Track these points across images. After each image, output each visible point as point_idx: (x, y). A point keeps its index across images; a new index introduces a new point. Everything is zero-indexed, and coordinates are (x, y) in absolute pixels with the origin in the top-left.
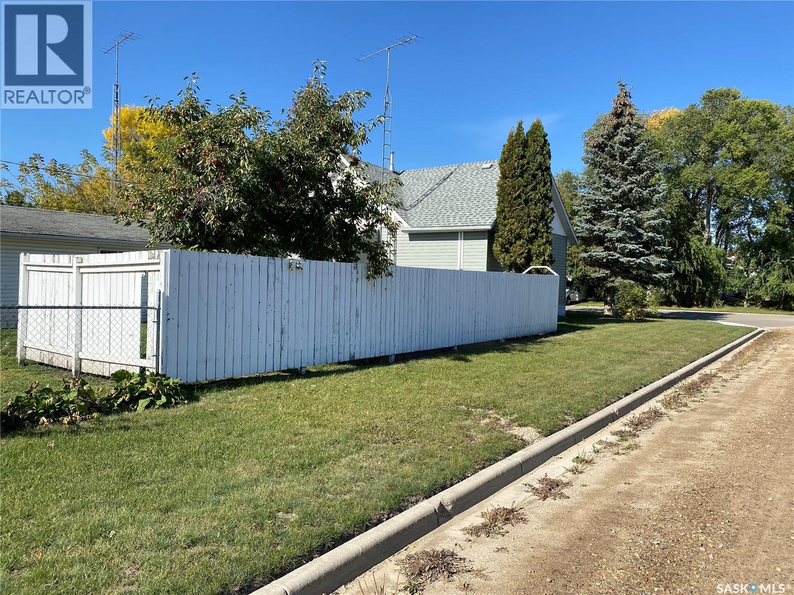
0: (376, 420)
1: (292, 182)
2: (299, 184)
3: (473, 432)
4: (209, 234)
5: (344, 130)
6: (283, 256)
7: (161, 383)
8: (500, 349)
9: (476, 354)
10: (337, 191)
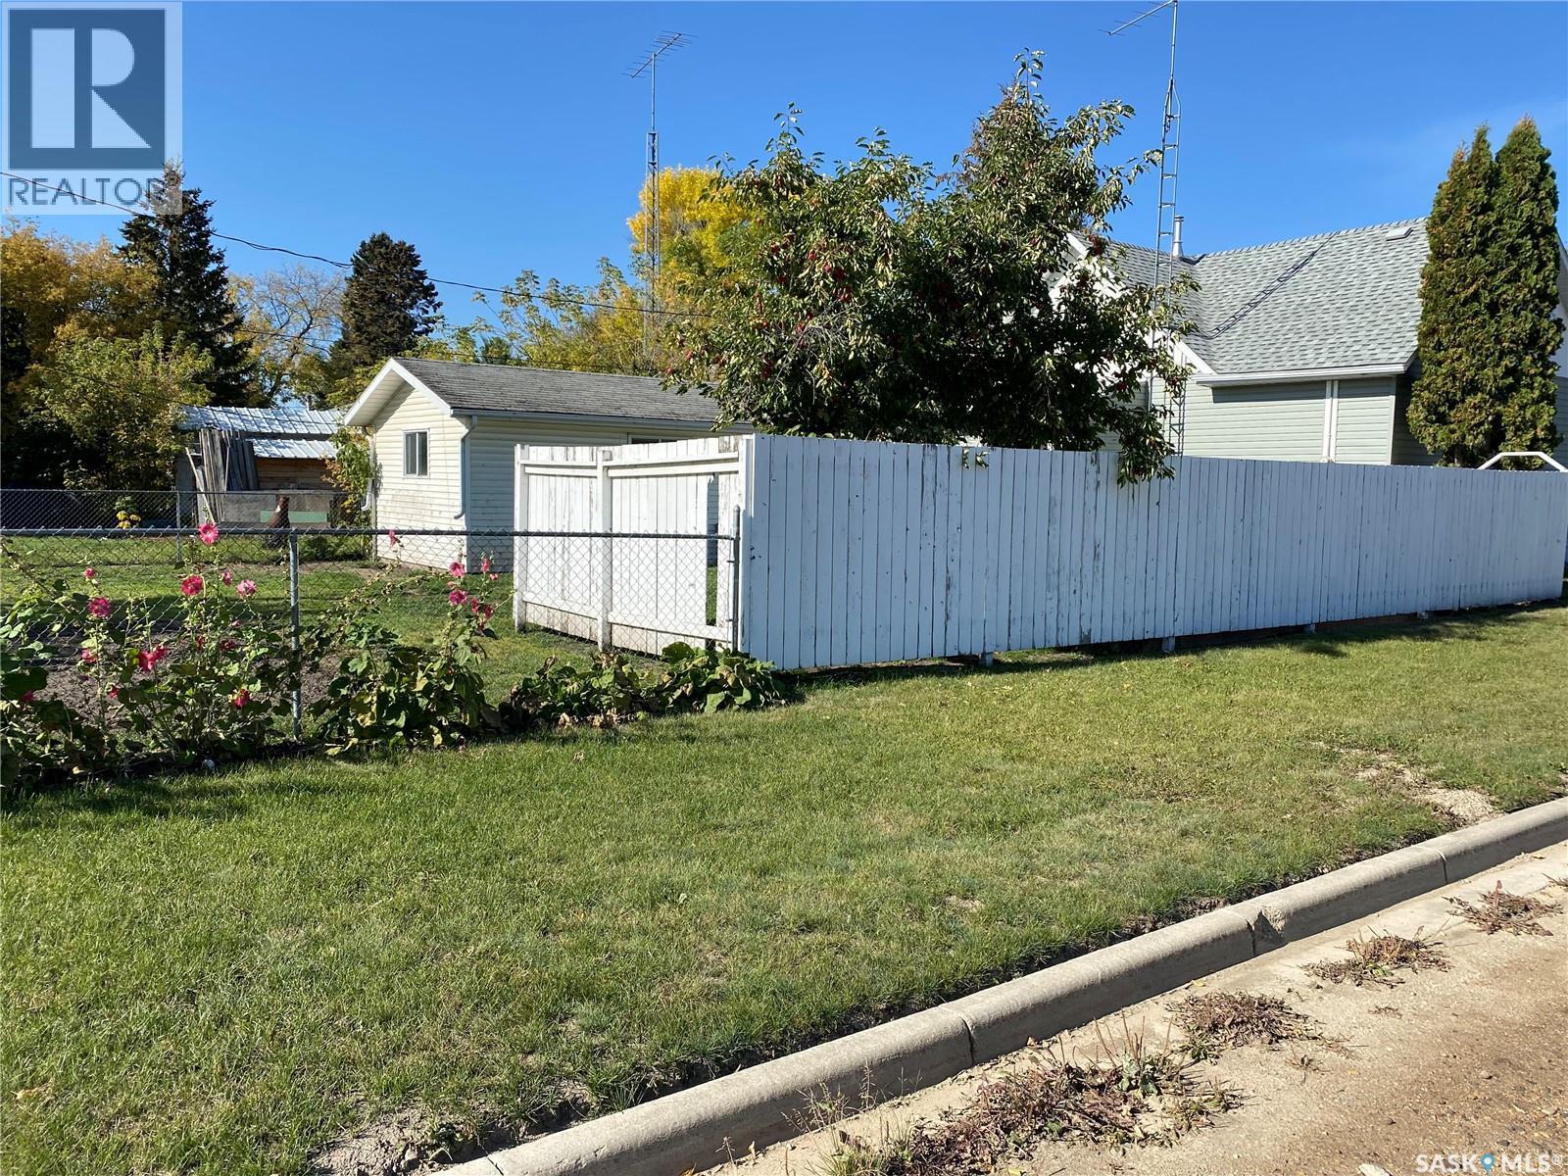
0: (1132, 758)
1: (970, 296)
2: (985, 300)
3: (1338, 792)
4: (819, 404)
5: (1077, 185)
6: (950, 440)
7: (742, 668)
8: (1417, 633)
9: (1357, 641)
10: (1059, 308)
